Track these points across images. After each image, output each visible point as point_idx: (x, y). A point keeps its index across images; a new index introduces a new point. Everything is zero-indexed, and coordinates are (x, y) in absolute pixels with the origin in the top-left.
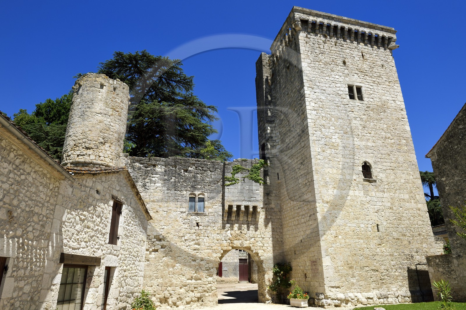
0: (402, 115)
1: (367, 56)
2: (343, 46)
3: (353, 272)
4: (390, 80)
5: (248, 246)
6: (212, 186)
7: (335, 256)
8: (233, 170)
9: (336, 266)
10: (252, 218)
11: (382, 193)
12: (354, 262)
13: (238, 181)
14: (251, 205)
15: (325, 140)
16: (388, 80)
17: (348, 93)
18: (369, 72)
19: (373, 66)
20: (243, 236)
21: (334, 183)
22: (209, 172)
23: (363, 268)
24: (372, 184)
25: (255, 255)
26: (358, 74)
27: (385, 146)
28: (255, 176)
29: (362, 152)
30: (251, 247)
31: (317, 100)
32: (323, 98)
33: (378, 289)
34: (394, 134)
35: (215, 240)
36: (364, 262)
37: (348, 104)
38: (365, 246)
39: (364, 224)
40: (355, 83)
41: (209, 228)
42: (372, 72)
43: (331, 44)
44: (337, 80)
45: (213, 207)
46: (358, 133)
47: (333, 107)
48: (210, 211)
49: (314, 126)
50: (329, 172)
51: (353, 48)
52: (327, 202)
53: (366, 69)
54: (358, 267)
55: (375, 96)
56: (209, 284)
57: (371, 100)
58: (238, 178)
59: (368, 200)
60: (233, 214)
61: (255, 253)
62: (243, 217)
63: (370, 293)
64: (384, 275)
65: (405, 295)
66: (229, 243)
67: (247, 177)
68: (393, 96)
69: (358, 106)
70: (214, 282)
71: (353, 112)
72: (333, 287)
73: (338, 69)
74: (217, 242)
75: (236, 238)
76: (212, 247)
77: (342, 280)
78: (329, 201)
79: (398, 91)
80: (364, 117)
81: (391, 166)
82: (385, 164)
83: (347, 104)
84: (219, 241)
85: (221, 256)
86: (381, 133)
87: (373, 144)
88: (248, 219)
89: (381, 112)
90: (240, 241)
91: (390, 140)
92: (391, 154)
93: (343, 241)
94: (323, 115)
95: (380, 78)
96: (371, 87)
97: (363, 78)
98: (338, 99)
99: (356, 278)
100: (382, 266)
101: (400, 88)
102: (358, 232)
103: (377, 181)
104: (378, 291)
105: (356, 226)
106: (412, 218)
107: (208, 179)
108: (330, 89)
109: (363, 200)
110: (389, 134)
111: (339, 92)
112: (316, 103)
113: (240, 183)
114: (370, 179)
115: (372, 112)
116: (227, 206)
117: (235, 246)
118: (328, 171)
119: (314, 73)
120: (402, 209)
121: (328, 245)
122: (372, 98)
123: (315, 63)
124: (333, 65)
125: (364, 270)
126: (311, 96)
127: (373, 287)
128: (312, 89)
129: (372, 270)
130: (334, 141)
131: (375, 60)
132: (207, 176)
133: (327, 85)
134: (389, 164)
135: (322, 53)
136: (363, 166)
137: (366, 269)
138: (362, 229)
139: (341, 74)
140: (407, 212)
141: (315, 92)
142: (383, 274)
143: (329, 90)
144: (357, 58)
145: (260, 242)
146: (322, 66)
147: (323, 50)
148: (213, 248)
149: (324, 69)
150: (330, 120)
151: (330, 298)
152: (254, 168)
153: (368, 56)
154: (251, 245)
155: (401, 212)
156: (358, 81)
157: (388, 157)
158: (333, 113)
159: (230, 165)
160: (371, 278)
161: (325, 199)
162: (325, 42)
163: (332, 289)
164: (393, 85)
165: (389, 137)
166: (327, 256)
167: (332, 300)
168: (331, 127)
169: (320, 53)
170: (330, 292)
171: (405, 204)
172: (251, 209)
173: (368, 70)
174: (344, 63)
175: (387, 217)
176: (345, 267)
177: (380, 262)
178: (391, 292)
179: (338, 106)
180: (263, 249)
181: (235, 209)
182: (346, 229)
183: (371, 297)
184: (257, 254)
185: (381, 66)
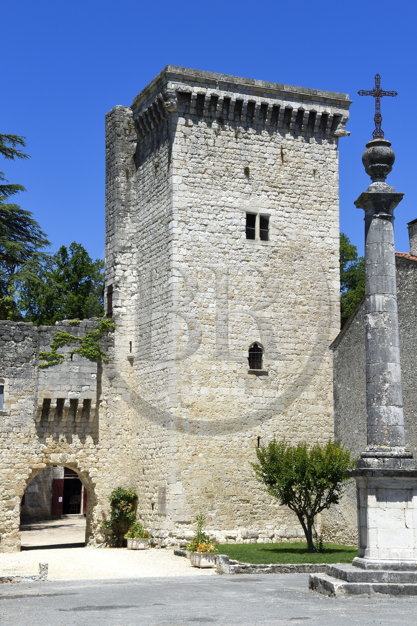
0: (332, 262)
1: (289, 154)
2: (250, 139)
3: (213, 502)
4: (322, 199)
5: (73, 461)
6: (17, 367)
7: (190, 481)
8: (54, 340)
9: (189, 494)
10: (82, 417)
11: (274, 392)
12: (216, 490)
13: (62, 359)
14: (81, 397)
15: (196, 310)
16: (319, 199)
17: (244, 228)
18: (289, 186)
19: (298, 174)
20: (65, 447)
21: (202, 377)
22: (13, 342)
23: (228, 498)
24: (260, 377)
25: (83, 475)
26: (267, 192)
27: (293, 316)
28: (91, 350)
29: (253, 327)
30: (77, 463)
31: (191, 244)
32: (202, 239)
33: (245, 525)
34: (310, 296)
35: (19, 453)
36: (230, 490)
37: (242, 249)
38: (236, 467)
39: (239, 437)
40: (259, 208)
41: (11, 435)
42: (293, 186)
43: (228, 136)
44: (230, 205)
45: (19, 401)
46: (250, 297)
47: (216, 255)
48: (13, 408)
49: (181, 289)
50: (196, 361)
51: (267, 140)
52: (188, 406)
53: (284, 181)
54: (220, 497)
55: (291, 230)
56: (7, 519)
57: (283, 238)
58: (62, 355)
59: (250, 401)
60: (51, 412)
61: (83, 472)
62: (67, 417)
63: (233, 531)
64: (258, 508)
65: (282, 535)
66: (43, 458)
67: (78, 352)
68: (321, 228)
69: (259, 250)
70: (15, 517)
71: (248, 261)
72: (182, 523)
73: (233, 184)
74: (23, 456)
75: (53, 451)
76: (14, 464)
77: (195, 513)
78: (191, 404)
79: (333, 219)
80: (265, 268)
81: (295, 349)
82: (286, 346)
83: (240, 249)
84: (27, 455)
85: (28, 477)
86: (290, 295)
87: (273, 315)
88: (75, 419)
89: (295, 260)
90: (61, 454)
91: (301, 307)
92: (299, 330)
93: (204, 461)
94: (198, 268)
95: (306, 196)
96: (287, 215)
97: (274, 197)
98: (226, 240)
99: (216, 511)
100: (257, 495)
101: (337, 214)
102: (227, 448)
103: (269, 373)
104: (245, 529)
105: (225, 439)
106: (314, 427)
107: (11, 355)
108: (215, 223)
109: (243, 402)
110: (302, 297)
111: (230, 227)
112: (189, 250)
113: (65, 363)
114: (258, 370)
115: (280, 261)
116: (41, 401)
117: (51, 461)
118: (195, 359)
119: (193, 194)
120: (301, 414)
121: (181, 467)
122: (285, 235)
123: (195, 175)
124: (226, 178)
125: (228, 501)
126: (182, 238)
127: (238, 523)
128: (186, 224)
129: (240, 500)
130: (209, 311)
131: (304, 160)
132: (9, 350)
133: (211, 217)
134: (292, 346)
135: (211, 156)
136: (251, 350)
137: (233, 499)
138: (235, 444)
139: (237, 194)
140: (309, 418)
141: (190, 230)
142: (255, 506)
143: (214, 225)
144: (270, 161)
145: (92, 455)
146: (207, 181)
147: (213, 148)
148: (17, 466)
149: (209, 186)
150: (209, 277)
151: (175, 536)
152: (89, 336)
153: (291, 153)
154: (78, 461)
155: (299, 419)
156: (264, 205)
157: (293, 334)
158: (215, 265)
159: (48, 332)
160: (238, 511)
161: (185, 402)
162: (217, 133)
163: (180, 526)
164: (326, 209)
165: (301, 302)
166: (179, 481)
167: (177, 538)
168: (210, 289)
169: (206, 156)
170: (176, 529)
171: (307, 407)
172: (81, 405)
173: (286, 182)
174: (247, 171)
175: (275, 426)
176: (202, 497)
177: (253, 490)
178: (263, 531)
179: (225, 253)
180: (97, 466)
181: (54, 405)
182: (210, 444)
183: (233, 536)
184: (87, 473)
185: (312, 172)
